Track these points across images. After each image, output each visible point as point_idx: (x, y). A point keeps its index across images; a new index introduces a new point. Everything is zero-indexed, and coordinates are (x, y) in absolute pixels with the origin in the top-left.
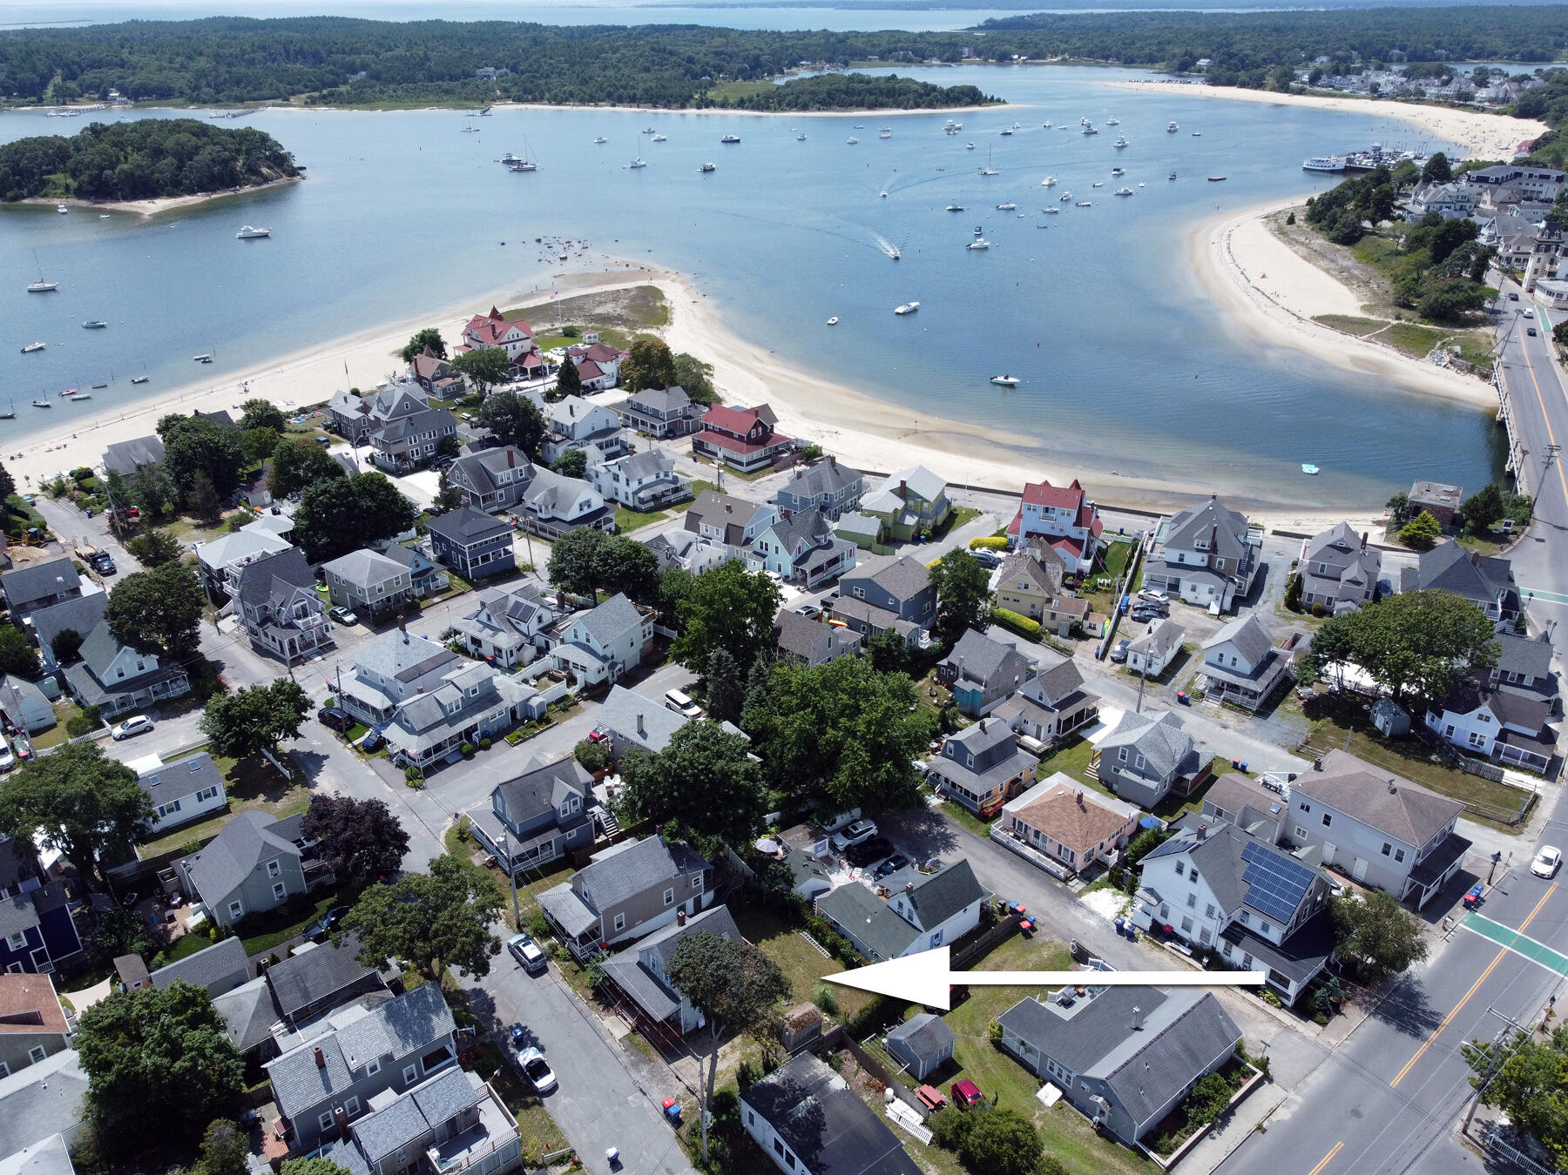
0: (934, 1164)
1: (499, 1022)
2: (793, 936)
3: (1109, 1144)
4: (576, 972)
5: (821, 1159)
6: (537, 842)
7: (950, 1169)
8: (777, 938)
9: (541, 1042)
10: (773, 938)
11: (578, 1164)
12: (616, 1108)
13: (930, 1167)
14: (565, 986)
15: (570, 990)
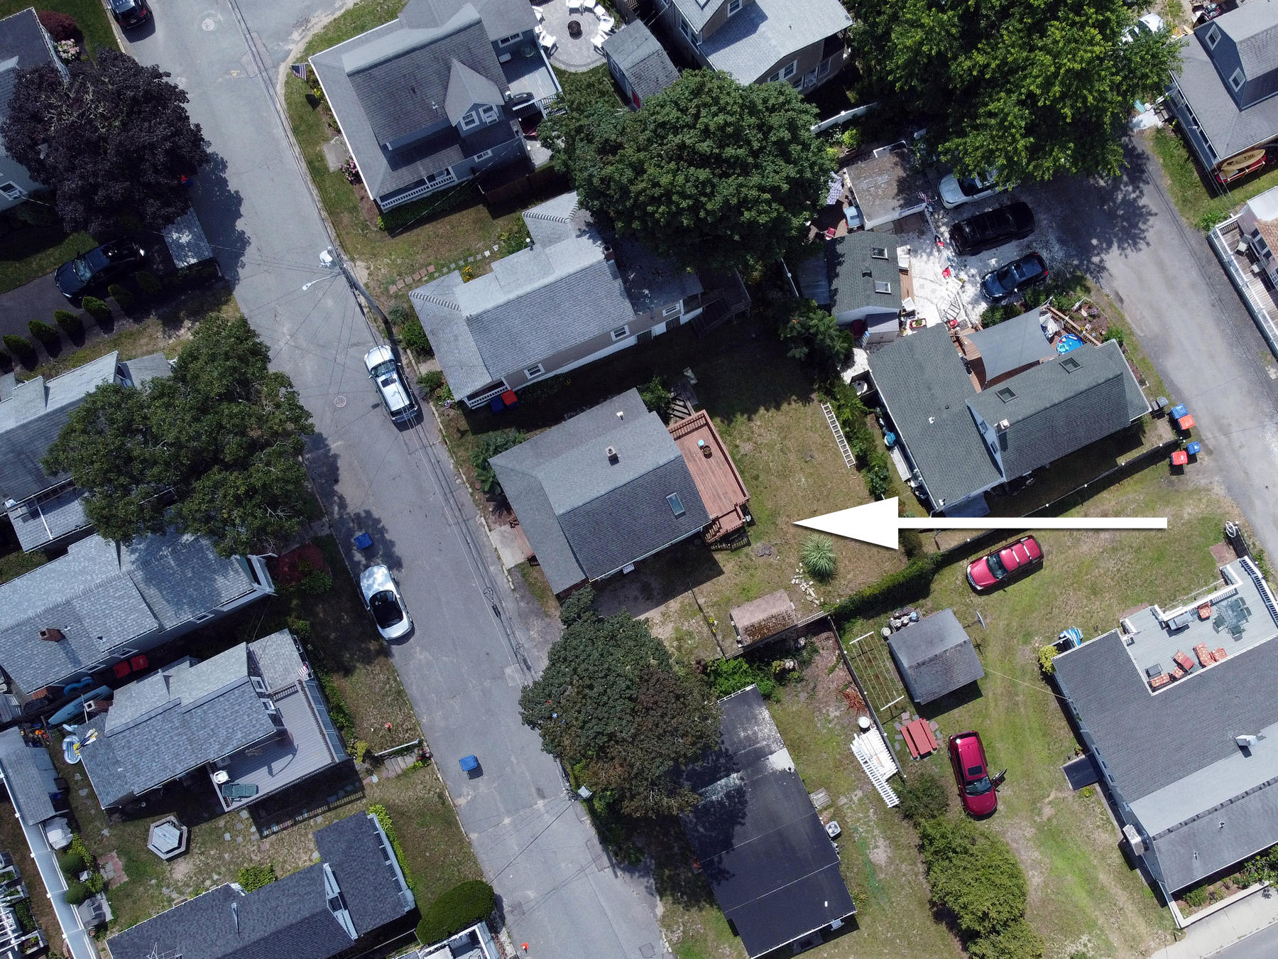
0: (886, 838)
1: (343, 505)
2: (809, 409)
3: (1126, 868)
4: (463, 433)
5: (726, 865)
6: (422, 169)
7: (905, 853)
8: (785, 407)
9: (398, 550)
10: (778, 408)
11: (424, 758)
12: (487, 684)
13: (881, 842)
14: (443, 454)
15: (450, 464)
